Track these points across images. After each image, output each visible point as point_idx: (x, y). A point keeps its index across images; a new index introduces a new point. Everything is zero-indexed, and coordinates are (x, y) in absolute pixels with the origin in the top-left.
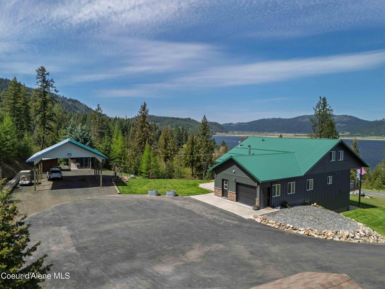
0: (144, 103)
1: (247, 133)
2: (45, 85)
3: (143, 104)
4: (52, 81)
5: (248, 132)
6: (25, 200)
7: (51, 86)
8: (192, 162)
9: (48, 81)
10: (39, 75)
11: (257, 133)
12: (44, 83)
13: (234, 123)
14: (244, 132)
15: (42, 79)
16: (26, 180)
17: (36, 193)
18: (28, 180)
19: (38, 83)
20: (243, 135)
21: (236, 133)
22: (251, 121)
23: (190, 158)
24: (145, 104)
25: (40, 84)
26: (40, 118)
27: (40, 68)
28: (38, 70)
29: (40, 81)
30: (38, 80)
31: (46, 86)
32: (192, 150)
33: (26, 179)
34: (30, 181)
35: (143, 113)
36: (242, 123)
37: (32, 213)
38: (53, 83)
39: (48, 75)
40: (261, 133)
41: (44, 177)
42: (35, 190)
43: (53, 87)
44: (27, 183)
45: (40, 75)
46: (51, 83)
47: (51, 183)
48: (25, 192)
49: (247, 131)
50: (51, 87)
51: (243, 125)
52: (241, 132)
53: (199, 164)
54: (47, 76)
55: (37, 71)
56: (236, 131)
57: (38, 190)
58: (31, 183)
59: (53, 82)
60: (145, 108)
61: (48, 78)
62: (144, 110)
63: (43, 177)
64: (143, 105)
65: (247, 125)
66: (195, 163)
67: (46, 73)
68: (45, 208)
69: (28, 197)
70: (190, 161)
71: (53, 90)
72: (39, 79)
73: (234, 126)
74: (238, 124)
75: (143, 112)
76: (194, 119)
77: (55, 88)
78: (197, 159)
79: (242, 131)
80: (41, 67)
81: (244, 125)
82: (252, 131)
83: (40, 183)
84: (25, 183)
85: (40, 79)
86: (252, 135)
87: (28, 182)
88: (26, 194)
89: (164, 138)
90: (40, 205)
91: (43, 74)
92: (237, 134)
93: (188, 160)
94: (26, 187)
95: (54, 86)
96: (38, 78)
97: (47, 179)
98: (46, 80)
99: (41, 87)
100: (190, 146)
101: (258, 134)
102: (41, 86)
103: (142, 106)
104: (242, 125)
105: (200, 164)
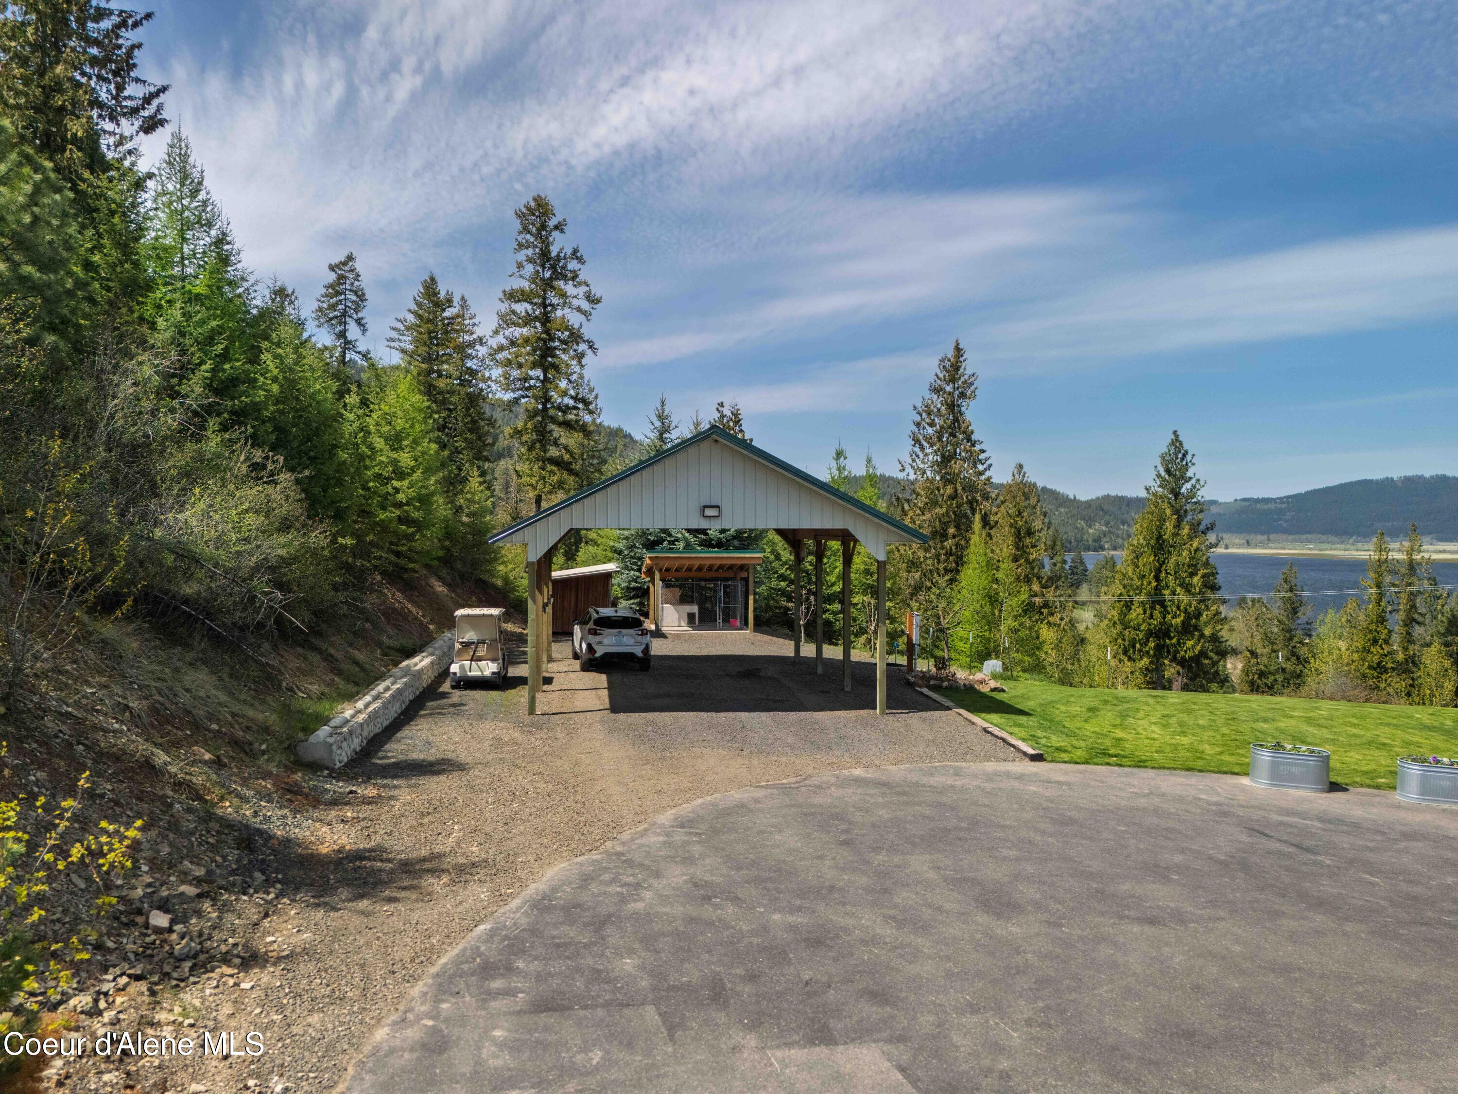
0: (954, 344)
1: (1287, 541)
2: (547, 274)
3: (951, 354)
4: (577, 258)
5: (1290, 537)
6: (486, 765)
7: (573, 279)
8: (1162, 633)
9: (558, 256)
10: (525, 229)
11: (1336, 539)
12: (544, 268)
13: (1221, 500)
14: (1272, 536)
15: (537, 250)
16: (480, 659)
17: (539, 727)
18: (494, 660)
19: (520, 266)
20: (1271, 548)
21: (1237, 541)
22: (1302, 489)
23: (1151, 617)
24: (958, 351)
25: (529, 269)
26: (529, 417)
27: (533, 204)
28: (524, 210)
29: (529, 260)
30: (522, 256)
31: (551, 278)
32: (1157, 578)
33: (482, 651)
34: (501, 661)
35: (950, 393)
36: (1258, 501)
37: (539, 858)
38: (579, 266)
39: (562, 231)
40: (1351, 541)
41: (559, 656)
42: (532, 711)
43: (580, 284)
44: (487, 673)
45: (529, 232)
46: (573, 265)
47: (602, 679)
48: (481, 717)
49: (1284, 533)
50: (571, 282)
51: (1266, 507)
52: (1260, 537)
53: (1193, 647)
54: (556, 234)
55: (520, 215)
56: (1232, 532)
57: (546, 709)
58: (505, 677)
59: (580, 260)
60: (957, 369)
61: (559, 244)
62: (953, 380)
63: (554, 656)
64: (949, 356)
65: (1284, 506)
66: (1174, 641)
67: (552, 223)
68: (617, 826)
69: (498, 743)
70: (1150, 634)
71: (581, 295)
72: (525, 251)
73: (1222, 512)
74: (1244, 504)
75: (949, 388)
76: (1049, 487)
77: (584, 288)
78: (1183, 623)
79: (1262, 534)
80: (535, 200)
81: (1272, 506)
82: (1310, 533)
83: (548, 681)
84: (479, 674)
85: (530, 252)
86: (1311, 549)
87: (489, 668)
88: (488, 729)
89: (1011, 526)
90: (579, 797)
91: (543, 227)
92: (1239, 546)
93: (1139, 625)
94: (483, 693)
95: (582, 277)
96: (521, 246)
97: (577, 664)
98: (553, 254)
99: (533, 286)
100: (1148, 560)
101: (1343, 546)
102: (533, 281)
103: (942, 361)
104: (1259, 506)
105: (1199, 648)
